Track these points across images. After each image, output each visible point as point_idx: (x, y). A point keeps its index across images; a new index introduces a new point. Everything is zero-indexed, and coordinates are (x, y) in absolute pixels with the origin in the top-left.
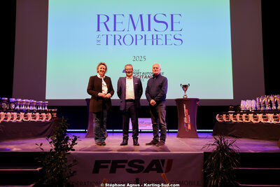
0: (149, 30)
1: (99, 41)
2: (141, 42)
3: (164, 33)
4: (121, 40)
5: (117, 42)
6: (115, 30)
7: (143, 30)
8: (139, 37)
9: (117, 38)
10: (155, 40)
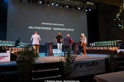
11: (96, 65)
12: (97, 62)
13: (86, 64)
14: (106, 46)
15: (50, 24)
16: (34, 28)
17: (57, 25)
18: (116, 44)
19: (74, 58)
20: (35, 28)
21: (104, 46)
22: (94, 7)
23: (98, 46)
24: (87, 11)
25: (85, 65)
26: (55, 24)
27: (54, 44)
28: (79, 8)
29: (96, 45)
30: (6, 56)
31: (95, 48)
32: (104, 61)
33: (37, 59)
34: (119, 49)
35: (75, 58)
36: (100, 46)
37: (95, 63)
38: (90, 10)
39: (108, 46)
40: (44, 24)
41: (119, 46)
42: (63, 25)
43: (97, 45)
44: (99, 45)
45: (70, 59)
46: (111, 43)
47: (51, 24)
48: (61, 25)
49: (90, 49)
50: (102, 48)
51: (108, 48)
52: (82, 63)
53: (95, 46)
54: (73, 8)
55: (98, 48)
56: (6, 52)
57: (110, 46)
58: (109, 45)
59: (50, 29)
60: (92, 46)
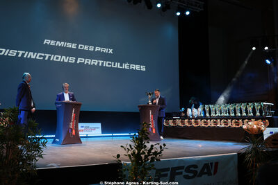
11: (215, 174)
12: (217, 164)
13: (185, 171)
14: (232, 118)
15: (69, 45)
16: (18, 54)
17: (91, 48)
18: (258, 114)
19: (156, 153)
20: (20, 56)
21: (227, 118)
22: (199, 7)
23: (211, 118)
24: (178, 14)
25: (184, 173)
26: (86, 48)
27: (82, 109)
28: (159, 5)
29: (205, 114)
31: (201, 124)
32: (236, 160)
33: (41, 156)
34: (268, 127)
35: (160, 153)
36: (217, 118)
37: (210, 167)
38: (188, 13)
39: (238, 118)
40: (52, 43)
41: (267, 118)
42: (111, 51)
43: (208, 115)
44: (213, 115)
45: (146, 157)
46: (246, 109)
47: (74, 46)
48: (104, 50)
49: (187, 124)
50: (221, 124)
51: (237, 123)
52: (176, 166)
53: (201, 118)
54: (140, 2)
55: (211, 124)
57: (243, 118)
58: (239, 115)
59: (72, 60)
60: (193, 118)
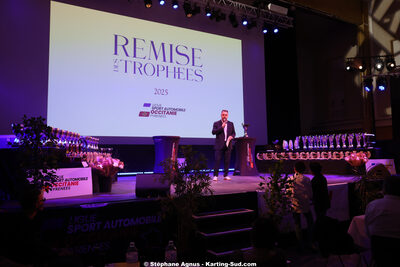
0: (171, 61)
1: (116, 67)
2: (163, 74)
3: (186, 67)
4: (142, 69)
5: (137, 70)
6: (135, 56)
7: (165, 60)
8: (161, 68)
9: (138, 65)
10: (177, 73)
14: (332, 150)
21: (326, 150)
22: (288, 23)
28: (245, 23)
29: (302, 146)
30: (82, 179)
31: (300, 157)
36: (315, 150)
38: (276, 31)
41: (369, 150)
43: (305, 147)
46: (347, 140)
51: (338, 155)
53: (299, 151)
56: (82, 166)
58: (340, 147)
60: (290, 151)
